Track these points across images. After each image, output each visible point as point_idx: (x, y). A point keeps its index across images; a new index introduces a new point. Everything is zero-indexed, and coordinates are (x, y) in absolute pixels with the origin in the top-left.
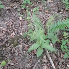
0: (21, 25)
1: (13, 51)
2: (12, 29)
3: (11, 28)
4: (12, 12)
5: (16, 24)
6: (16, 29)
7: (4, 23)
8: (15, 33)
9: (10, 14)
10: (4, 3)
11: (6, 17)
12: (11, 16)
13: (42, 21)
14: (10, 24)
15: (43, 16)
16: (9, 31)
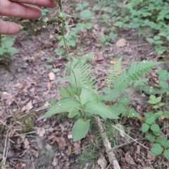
0: (49, 88)
1: (20, 146)
2: (28, 96)
3: (26, 94)
4: (35, 66)
5: (39, 87)
6: (36, 97)
7: (14, 86)
8: (33, 105)
9: (30, 69)
10: (23, 51)
11: (20, 75)
12: (32, 73)
13: (101, 79)
14: (26, 87)
15: (105, 70)
16: (20, 99)
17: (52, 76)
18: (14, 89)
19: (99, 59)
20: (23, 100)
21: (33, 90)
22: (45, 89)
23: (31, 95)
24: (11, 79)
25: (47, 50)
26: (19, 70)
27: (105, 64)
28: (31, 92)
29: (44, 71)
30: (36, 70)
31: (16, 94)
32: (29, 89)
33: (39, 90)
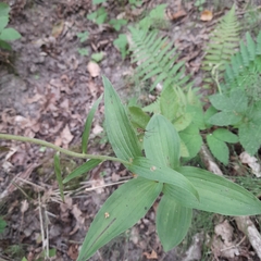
0: (94, 95)
1: (67, 214)
2: (60, 117)
3: (55, 115)
4: (59, 54)
5: (76, 95)
6: (74, 116)
7: (30, 101)
8: (72, 133)
9: (52, 62)
10: (32, 28)
11: (37, 77)
12: (57, 70)
13: (188, 58)
14: (53, 100)
15: (192, 38)
16: (47, 126)
17: (94, 69)
18: (32, 107)
19: (177, 15)
20: (52, 126)
21: (65, 104)
22: (87, 98)
23: (65, 114)
24: (23, 88)
25: (73, 17)
26: (33, 68)
27: (190, 24)
28: (63, 109)
29: (77, 62)
30: (62, 62)
31: (39, 116)
32: (58, 103)
33: (76, 102)
